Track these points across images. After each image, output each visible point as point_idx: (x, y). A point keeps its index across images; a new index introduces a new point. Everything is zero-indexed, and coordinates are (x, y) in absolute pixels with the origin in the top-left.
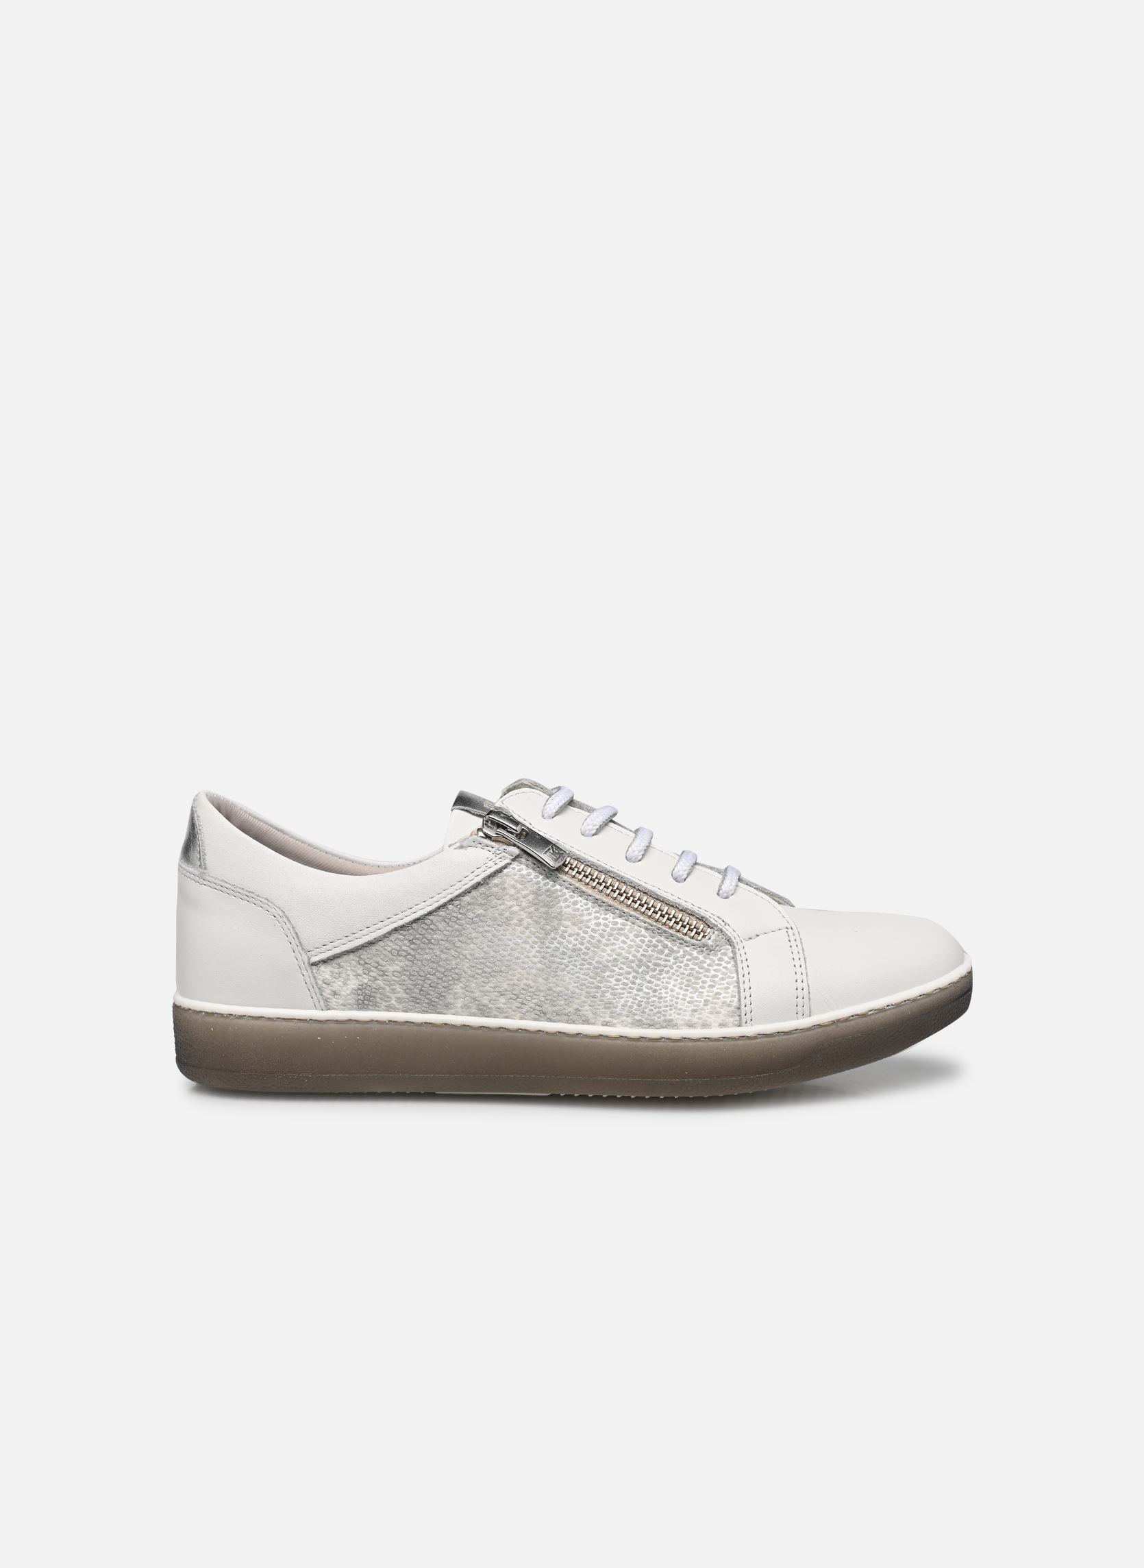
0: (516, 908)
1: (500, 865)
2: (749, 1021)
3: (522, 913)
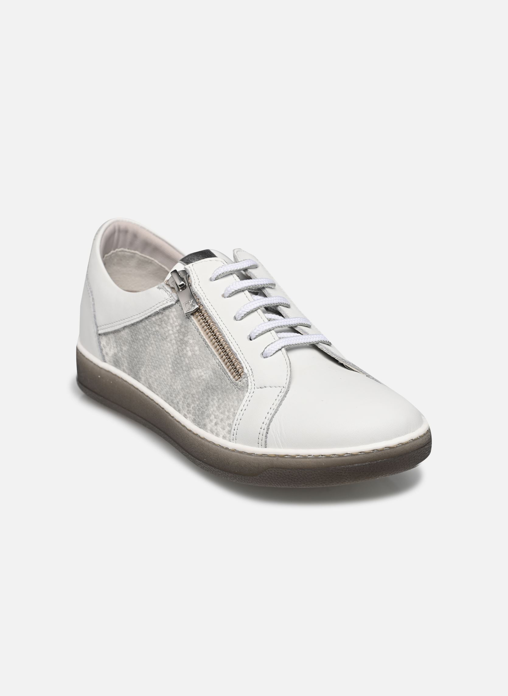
0: (171, 332)
1: (169, 304)
2: (234, 439)
3: (173, 336)
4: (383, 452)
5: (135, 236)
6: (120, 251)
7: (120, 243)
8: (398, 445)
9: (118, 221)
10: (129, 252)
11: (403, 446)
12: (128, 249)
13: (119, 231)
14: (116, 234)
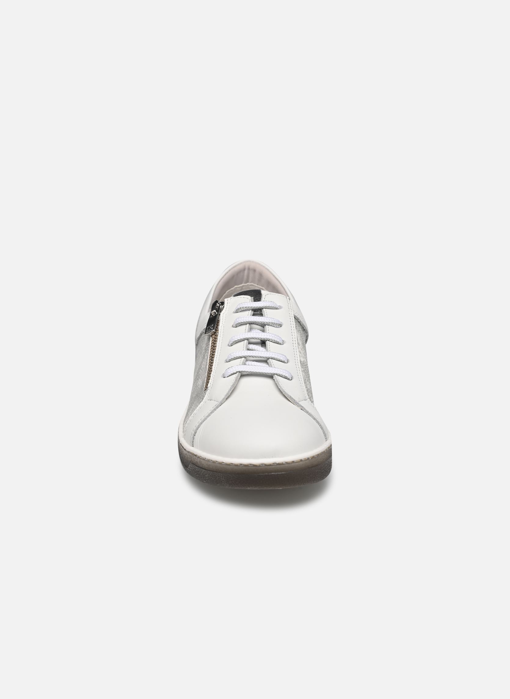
4: (247, 467)
5: (261, 275)
6: (250, 285)
7: (250, 279)
8: (261, 465)
9: (250, 261)
10: (258, 287)
11: (266, 467)
12: (257, 284)
13: (249, 269)
14: (246, 272)
